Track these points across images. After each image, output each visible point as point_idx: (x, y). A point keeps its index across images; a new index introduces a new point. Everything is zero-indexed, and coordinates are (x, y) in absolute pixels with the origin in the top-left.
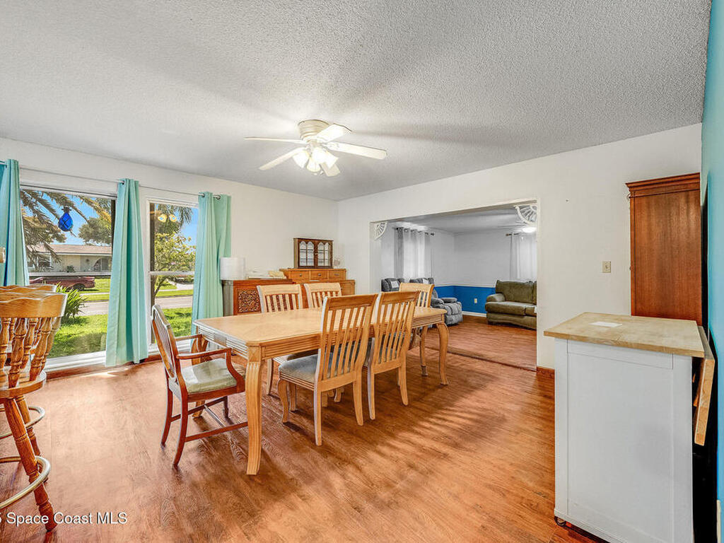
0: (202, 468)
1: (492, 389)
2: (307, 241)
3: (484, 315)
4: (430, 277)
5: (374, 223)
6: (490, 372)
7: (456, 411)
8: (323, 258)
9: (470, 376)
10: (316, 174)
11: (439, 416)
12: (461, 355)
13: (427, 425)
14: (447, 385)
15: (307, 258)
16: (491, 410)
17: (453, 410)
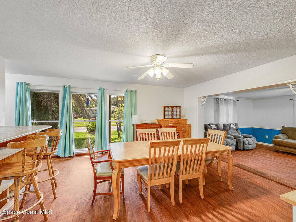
0: (99, 208)
1: (264, 200)
2: (168, 107)
3: (272, 145)
4: (236, 123)
5: (201, 97)
6: (267, 187)
7: (233, 211)
8: (176, 114)
9: (251, 187)
10: (158, 80)
11: (220, 211)
12: (249, 171)
13: (210, 215)
14: (232, 190)
15: (169, 114)
16: (259, 217)
17: (231, 210)
